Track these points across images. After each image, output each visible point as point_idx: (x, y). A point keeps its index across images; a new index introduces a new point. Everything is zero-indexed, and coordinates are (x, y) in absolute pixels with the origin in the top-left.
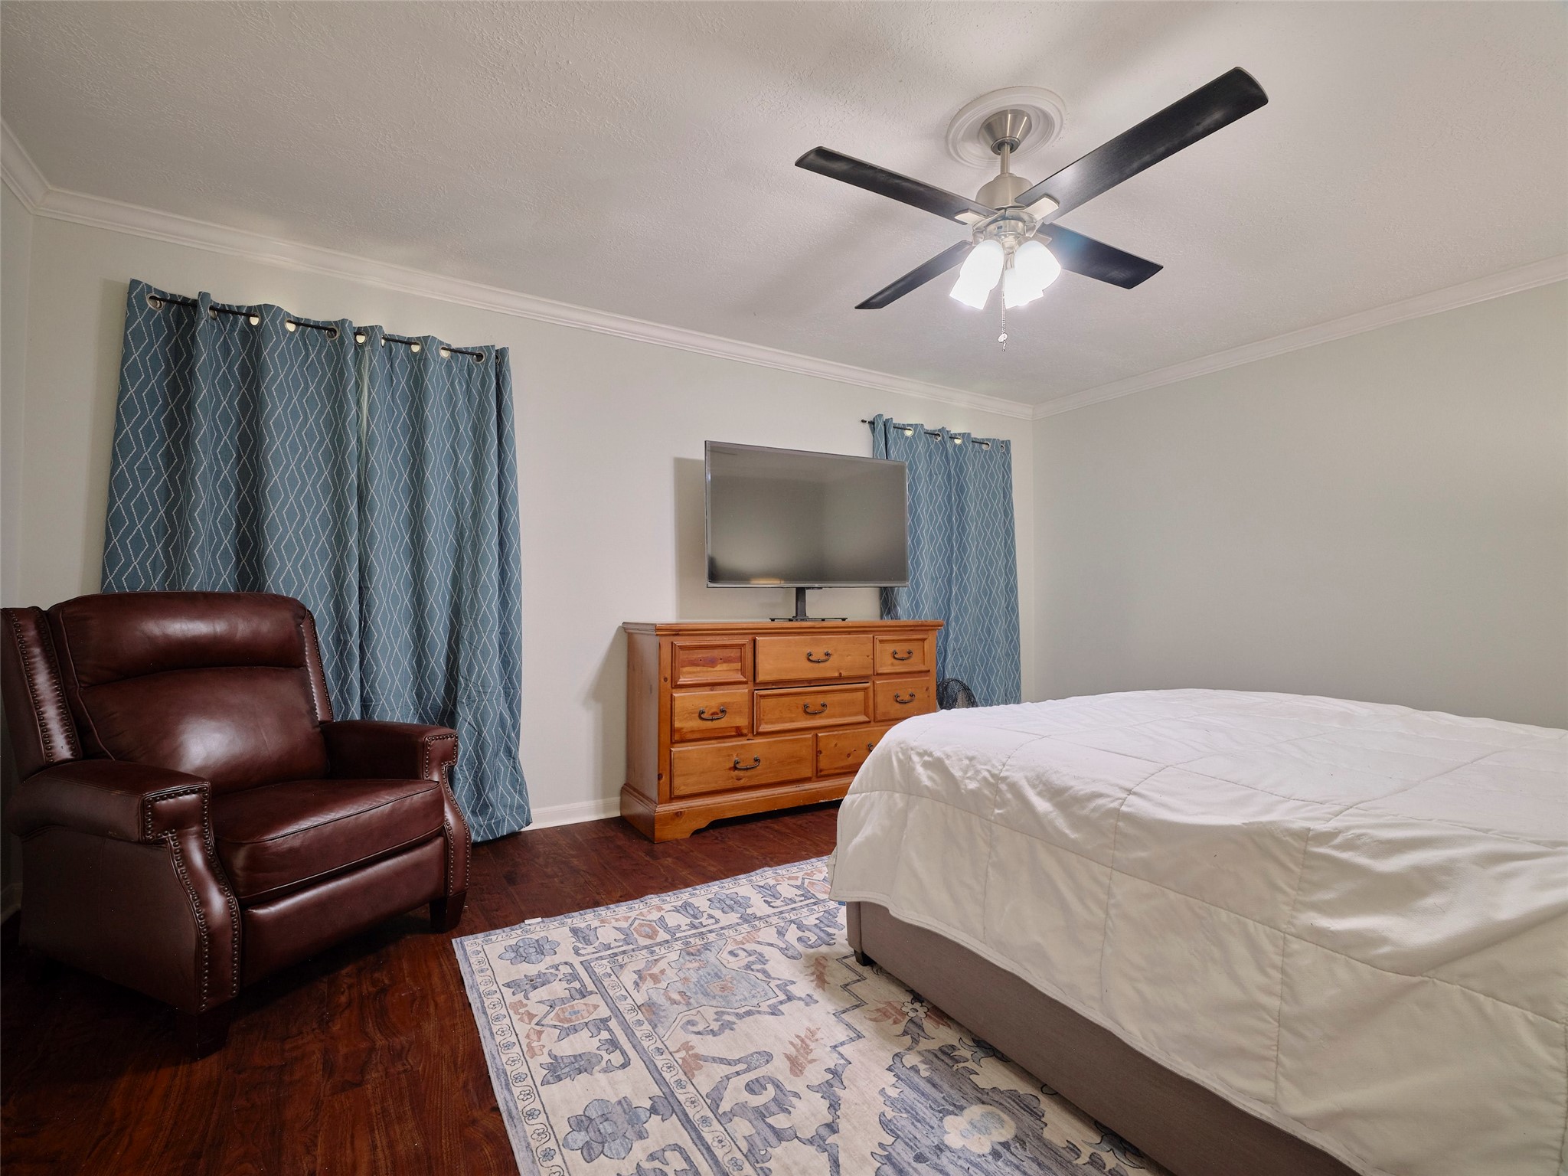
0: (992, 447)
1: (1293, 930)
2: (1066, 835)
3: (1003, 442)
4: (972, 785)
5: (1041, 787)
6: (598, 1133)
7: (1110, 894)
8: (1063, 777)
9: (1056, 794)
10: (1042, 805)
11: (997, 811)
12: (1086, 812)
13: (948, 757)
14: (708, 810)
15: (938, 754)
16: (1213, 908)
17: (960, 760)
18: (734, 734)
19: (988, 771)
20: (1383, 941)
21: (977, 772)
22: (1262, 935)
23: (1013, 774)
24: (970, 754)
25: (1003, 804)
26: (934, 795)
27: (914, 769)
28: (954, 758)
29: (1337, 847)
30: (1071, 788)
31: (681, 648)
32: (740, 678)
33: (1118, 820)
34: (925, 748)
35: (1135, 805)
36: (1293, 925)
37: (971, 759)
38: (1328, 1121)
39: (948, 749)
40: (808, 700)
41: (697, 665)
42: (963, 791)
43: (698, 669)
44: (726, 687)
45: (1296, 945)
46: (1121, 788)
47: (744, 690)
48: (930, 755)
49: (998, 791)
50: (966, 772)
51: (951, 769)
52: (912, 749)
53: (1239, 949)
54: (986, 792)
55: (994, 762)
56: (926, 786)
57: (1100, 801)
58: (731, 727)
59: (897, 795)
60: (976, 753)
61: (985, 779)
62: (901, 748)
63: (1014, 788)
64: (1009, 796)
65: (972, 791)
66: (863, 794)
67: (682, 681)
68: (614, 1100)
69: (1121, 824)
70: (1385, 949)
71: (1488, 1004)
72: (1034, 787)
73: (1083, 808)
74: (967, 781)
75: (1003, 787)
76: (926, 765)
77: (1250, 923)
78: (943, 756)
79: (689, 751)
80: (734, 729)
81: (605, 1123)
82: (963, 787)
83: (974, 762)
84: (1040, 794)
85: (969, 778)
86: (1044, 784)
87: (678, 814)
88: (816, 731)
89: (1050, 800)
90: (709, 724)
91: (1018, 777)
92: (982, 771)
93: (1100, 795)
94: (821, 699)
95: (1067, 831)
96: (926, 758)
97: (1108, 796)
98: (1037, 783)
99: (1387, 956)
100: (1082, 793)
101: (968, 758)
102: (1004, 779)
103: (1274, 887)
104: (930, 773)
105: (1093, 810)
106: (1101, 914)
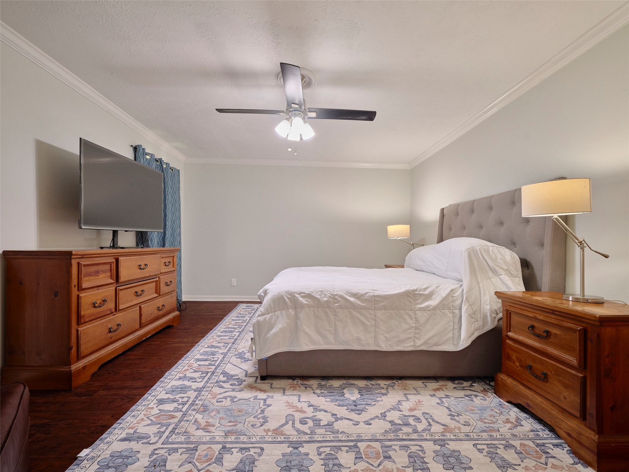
0: (174, 171)
1: (416, 310)
2: (361, 305)
3: (177, 170)
4: (325, 299)
5: (349, 294)
6: (295, 466)
7: (375, 316)
8: (355, 291)
9: (355, 295)
10: (352, 299)
11: (336, 305)
12: (366, 298)
13: (312, 292)
14: (99, 360)
15: (307, 292)
16: (399, 311)
17: (317, 292)
18: (110, 313)
19: (329, 294)
20: (431, 306)
21: (325, 295)
22: (410, 312)
23: (339, 293)
24: (321, 290)
25: (338, 302)
26: (308, 306)
27: (298, 299)
28: (314, 292)
29: (418, 291)
30: (359, 293)
31: (85, 266)
32: (112, 281)
33: (375, 298)
34: (301, 291)
35: (377, 293)
36: (416, 308)
37: (321, 291)
38: (425, 343)
39: (311, 290)
40: (137, 289)
41: (91, 276)
42: (322, 302)
43: (91, 278)
44: (104, 287)
45: (417, 312)
46: (372, 290)
47: (112, 288)
48: (304, 293)
49: (335, 299)
50: (321, 296)
51: (315, 296)
52: (294, 293)
53: (407, 317)
54: (331, 300)
55: (330, 291)
56: (306, 304)
57: (369, 294)
58: (108, 309)
59: (290, 310)
60: (322, 290)
61: (329, 296)
62: (288, 293)
63: (341, 296)
64: (340, 299)
65: (326, 301)
66: (270, 314)
67: (84, 285)
68: (281, 457)
69: (376, 298)
70: (431, 307)
71: (443, 311)
72: (347, 295)
73: (365, 297)
74: (323, 298)
75: (337, 297)
76: (302, 297)
77: (407, 311)
78: (310, 293)
79: (88, 328)
80: (109, 310)
81: (292, 463)
82: (321, 300)
83: (323, 292)
84: (350, 296)
85: (323, 297)
86: (350, 294)
87: (84, 368)
88: (140, 305)
89: (353, 297)
90: (98, 310)
91: (341, 293)
92: (327, 294)
93: (368, 293)
94: (142, 288)
95: (361, 304)
96: (302, 295)
97: (370, 292)
98: (348, 293)
99: (432, 308)
100: (363, 293)
101: (320, 291)
102: (336, 295)
103: (410, 302)
104: (306, 299)
105: (368, 297)
106: (374, 322)
